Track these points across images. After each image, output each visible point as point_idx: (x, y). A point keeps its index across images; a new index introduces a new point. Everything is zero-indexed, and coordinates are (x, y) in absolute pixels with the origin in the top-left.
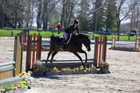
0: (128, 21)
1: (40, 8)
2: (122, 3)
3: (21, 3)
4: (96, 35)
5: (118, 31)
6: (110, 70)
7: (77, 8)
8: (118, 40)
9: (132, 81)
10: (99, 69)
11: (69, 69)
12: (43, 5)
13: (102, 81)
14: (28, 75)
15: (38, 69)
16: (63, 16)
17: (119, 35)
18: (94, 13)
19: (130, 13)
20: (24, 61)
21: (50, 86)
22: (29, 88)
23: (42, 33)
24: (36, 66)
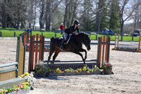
0: (132, 21)
1: (43, 8)
2: (125, 3)
3: (23, 3)
4: (99, 36)
5: (121, 31)
6: (113, 71)
7: (80, 8)
8: (121, 41)
9: (135, 81)
10: (102, 70)
11: (72, 70)
12: (45, 6)
13: (105, 81)
14: (30, 76)
15: (40, 70)
16: (65, 16)
17: (122, 35)
18: (97, 14)
19: (134, 14)
20: (27, 62)
21: (53, 87)
22: (32, 89)
23: (45, 34)
24: (39, 67)
